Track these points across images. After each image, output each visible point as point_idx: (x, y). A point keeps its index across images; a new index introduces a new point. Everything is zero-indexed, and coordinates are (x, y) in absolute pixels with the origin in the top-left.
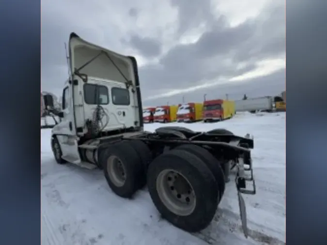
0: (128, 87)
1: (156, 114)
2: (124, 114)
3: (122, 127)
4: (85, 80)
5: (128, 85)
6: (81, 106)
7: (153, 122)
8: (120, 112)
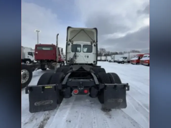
0: (92, 44)
1: (143, 59)
2: (88, 57)
3: (86, 62)
4: (72, 43)
5: (92, 43)
6: (70, 53)
7: (139, 64)
8: (86, 56)
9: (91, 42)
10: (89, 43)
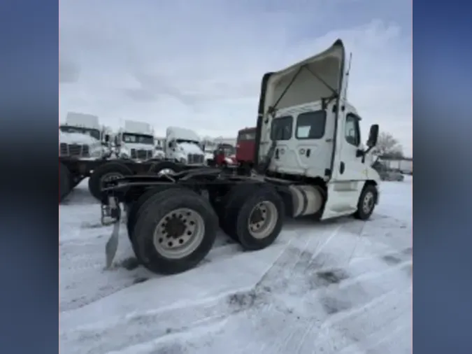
0: (324, 106)
2: (308, 153)
5: (327, 102)
8: (304, 149)
9: (323, 100)
10: (316, 106)
